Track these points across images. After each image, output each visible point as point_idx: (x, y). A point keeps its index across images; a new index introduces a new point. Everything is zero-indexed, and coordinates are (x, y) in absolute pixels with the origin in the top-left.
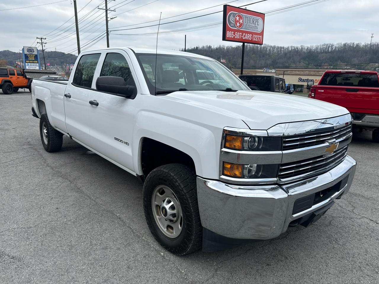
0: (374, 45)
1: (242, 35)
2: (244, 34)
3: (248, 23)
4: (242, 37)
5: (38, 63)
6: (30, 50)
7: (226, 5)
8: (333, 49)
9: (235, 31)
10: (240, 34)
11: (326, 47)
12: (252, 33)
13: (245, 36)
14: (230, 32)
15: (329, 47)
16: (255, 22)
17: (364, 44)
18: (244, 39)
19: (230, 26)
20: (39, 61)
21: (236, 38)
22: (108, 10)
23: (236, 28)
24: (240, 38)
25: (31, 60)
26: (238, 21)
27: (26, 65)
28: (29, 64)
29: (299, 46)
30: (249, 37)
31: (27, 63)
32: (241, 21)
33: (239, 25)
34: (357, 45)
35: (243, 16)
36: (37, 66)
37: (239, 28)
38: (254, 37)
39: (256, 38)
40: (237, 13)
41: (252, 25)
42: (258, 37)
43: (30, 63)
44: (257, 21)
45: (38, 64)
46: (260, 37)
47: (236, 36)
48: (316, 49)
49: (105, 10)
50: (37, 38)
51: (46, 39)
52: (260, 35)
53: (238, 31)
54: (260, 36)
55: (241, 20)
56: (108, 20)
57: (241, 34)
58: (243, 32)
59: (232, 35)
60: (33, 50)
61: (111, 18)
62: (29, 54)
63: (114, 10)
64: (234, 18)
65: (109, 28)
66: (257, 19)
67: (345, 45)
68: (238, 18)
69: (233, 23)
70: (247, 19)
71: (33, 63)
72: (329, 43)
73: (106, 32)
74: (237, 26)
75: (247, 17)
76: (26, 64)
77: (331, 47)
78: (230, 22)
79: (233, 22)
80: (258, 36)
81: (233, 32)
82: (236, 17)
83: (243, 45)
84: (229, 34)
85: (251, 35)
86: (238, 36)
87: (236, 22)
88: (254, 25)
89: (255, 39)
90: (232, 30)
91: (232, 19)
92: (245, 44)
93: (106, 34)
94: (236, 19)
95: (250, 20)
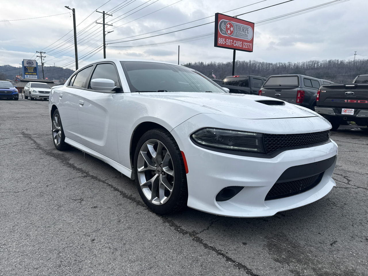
0: (357, 62)
1: (233, 42)
2: (235, 41)
3: (239, 31)
4: (233, 44)
5: (37, 75)
6: (30, 62)
7: (218, 13)
8: (318, 65)
9: (226, 38)
10: (231, 41)
11: (312, 64)
12: (243, 41)
13: (235, 43)
14: (222, 39)
15: (315, 63)
16: (245, 30)
17: (348, 61)
18: (235, 46)
19: (222, 33)
20: (37, 74)
21: (227, 44)
22: (105, 24)
23: (227, 35)
24: (231, 45)
25: (30, 72)
26: (229, 29)
27: (26, 77)
28: (28, 76)
29: (287, 63)
30: (239, 44)
31: (27, 74)
33: (230, 32)
34: (342, 62)
35: (234, 25)
37: (230, 35)
38: (244, 45)
39: (246, 45)
40: (228, 21)
41: (242, 33)
42: (248, 45)
43: (29, 75)
44: (247, 29)
45: (37, 76)
47: (227, 42)
48: (303, 66)
49: (103, 25)
50: (37, 52)
52: (250, 43)
53: (229, 38)
54: (250, 44)
55: (232, 27)
56: (105, 33)
57: (232, 41)
58: (234, 39)
59: (224, 42)
60: (32, 62)
62: (29, 67)
63: (112, 25)
64: (225, 26)
65: (106, 41)
66: (247, 27)
67: (330, 62)
68: (228, 26)
69: (224, 31)
70: (237, 27)
71: (32, 75)
72: (314, 60)
73: (103, 45)
74: (228, 34)
75: (238, 25)
76: (25, 75)
77: (317, 63)
78: (221, 30)
79: (224, 30)
80: (249, 44)
82: (227, 24)
83: (234, 52)
84: (220, 40)
85: (241, 42)
86: (229, 42)
87: (227, 29)
88: (244, 33)
89: (245, 46)
90: (223, 37)
91: (223, 27)
92: (236, 51)
93: (103, 47)
94: (227, 26)
95: (240, 28)
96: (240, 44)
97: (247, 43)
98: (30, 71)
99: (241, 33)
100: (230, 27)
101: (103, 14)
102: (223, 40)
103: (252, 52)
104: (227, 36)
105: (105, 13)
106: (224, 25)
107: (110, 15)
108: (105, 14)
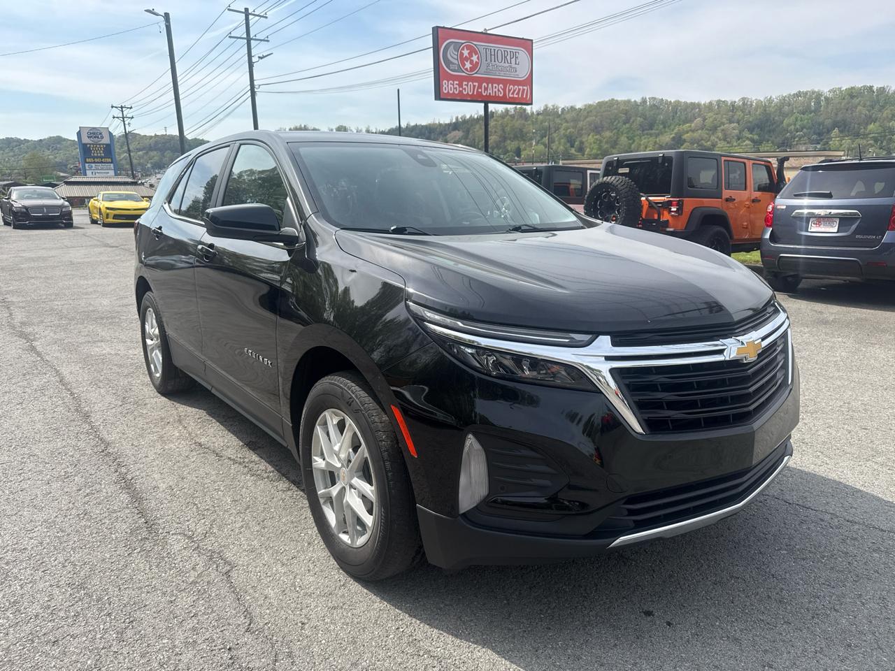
1: (480, 87)
2: (484, 84)
3: (493, 60)
4: (480, 90)
5: (112, 163)
6: (95, 133)
7: (438, 27)
8: (820, 103)
9: (461, 80)
10: (474, 86)
11: (804, 100)
12: (505, 82)
13: (486, 89)
14: (450, 82)
15: (811, 98)
16: (509, 58)
18: (484, 94)
19: (449, 69)
20: (114, 160)
21: (465, 93)
22: (252, 39)
23: (464, 72)
24: (475, 93)
25: (97, 157)
26: (466, 59)
27: (87, 168)
28: (93, 165)
30: (496, 90)
31: (89, 163)
32: (475, 58)
33: (471, 66)
34: (881, 91)
35: (481, 49)
36: (110, 169)
37: (471, 71)
38: (509, 91)
39: (514, 91)
40: (463, 42)
41: (502, 64)
42: (519, 89)
43: (94, 162)
44: (515, 55)
45: (112, 165)
46: (524, 90)
47: (465, 89)
48: (779, 105)
49: (246, 41)
50: (112, 107)
51: (131, 108)
52: (523, 86)
53: (470, 79)
54: (526, 88)
55: (476, 55)
56: (253, 61)
57: (477, 84)
58: (481, 80)
59: (456, 88)
60: (101, 134)
61: (259, 57)
62: (93, 144)
63: (266, 39)
64: (456, 53)
65: (255, 79)
66: (514, 51)
67: (850, 91)
68: (466, 53)
69: (453, 64)
70: (488, 52)
71: (103, 162)
72: (810, 90)
73: (249, 88)
74: (466, 69)
75: (490, 48)
76: (87, 165)
77: (815, 98)
78: (448, 63)
79: (456, 62)
80: (521, 87)
81: (457, 82)
82: (463, 49)
83: (486, 108)
84: (448, 86)
85: (501, 85)
86: (468, 88)
87: (463, 59)
88: (507, 65)
89: (513, 94)
90: (454, 78)
91: (452, 55)
92: (490, 105)
93: (249, 93)
94: (462, 54)
95: (496, 56)
96: (499, 90)
97: (516, 87)
98: (96, 155)
99: (500, 64)
100: (469, 54)
101: (244, 15)
102: (453, 85)
103: (531, 104)
104: (464, 74)
105: (250, 12)
106: (455, 50)
107: (262, 16)
108: (251, 14)
